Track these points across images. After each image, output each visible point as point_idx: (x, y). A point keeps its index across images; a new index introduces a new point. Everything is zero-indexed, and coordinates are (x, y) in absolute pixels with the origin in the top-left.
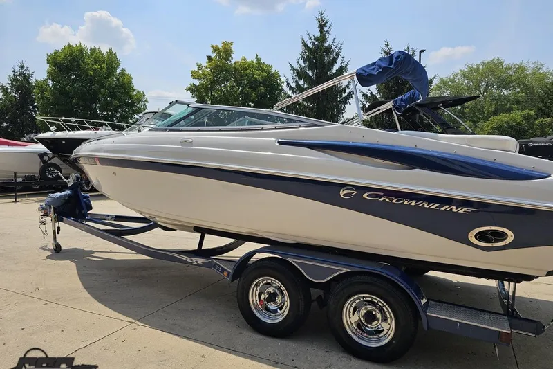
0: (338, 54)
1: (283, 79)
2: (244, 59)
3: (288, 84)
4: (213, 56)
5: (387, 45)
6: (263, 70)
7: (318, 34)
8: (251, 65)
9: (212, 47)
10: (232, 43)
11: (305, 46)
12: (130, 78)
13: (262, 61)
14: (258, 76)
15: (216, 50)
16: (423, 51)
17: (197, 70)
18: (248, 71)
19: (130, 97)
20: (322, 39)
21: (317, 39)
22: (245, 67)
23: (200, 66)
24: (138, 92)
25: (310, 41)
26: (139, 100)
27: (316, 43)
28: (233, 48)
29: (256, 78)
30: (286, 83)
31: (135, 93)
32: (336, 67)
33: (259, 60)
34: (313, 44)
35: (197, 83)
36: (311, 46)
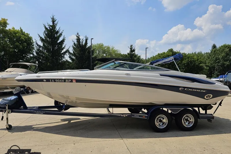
0: (61, 34)
2: (14, 28)
3: (36, 43)
5: (78, 34)
6: (25, 35)
7: (51, 24)
8: (18, 32)
10: (7, 19)
11: (46, 28)
13: (23, 31)
14: (23, 38)
16: (93, 39)
18: (17, 35)
20: (54, 26)
21: (51, 26)
22: (15, 32)
25: (48, 26)
27: (51, 28)
28: (8, 22)
29: (22, 39)
30: (35, 43)
32: (61, 39)
33: (21, 30)
34: (50, 28)
36: (48, 28)
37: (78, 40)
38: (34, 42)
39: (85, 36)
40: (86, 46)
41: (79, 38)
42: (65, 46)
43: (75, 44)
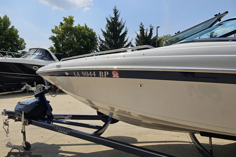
0: (123, 26)
1: (98, 36)
2: (79, 25)
3: (100, 38)
4: (64, 22)
5: (141, 24)
6: (88, 30)
7: (114, 16)
8: (83, 28)
9: (64, 18)
10: (73, 17)
11: (108, 21)
12: (17, 31)
13: (88, 27)
15: (65, 19)
16: (159, 27)
17: (54, 29)
18: (82, 31)
19: (17, 41)
20: (116, 18)
21: (113, 18)
22: (80, 29)
23: (56, 27)
24: (21, 38)
25: (111, 19)
26: (21, 43)
27: (113, 20)
28: (74, 19)
29: (86, 35)
31: (19, 39)
32: (123, 31)
33: (86, 26)
35: (55, 35)
36: (111, 21)
37: (142, 30)
38: (98, 38)
39: (150, 26)
40: (151, 37)
41: (143, 29)
42: (127, 39)
43: (138, 36)
